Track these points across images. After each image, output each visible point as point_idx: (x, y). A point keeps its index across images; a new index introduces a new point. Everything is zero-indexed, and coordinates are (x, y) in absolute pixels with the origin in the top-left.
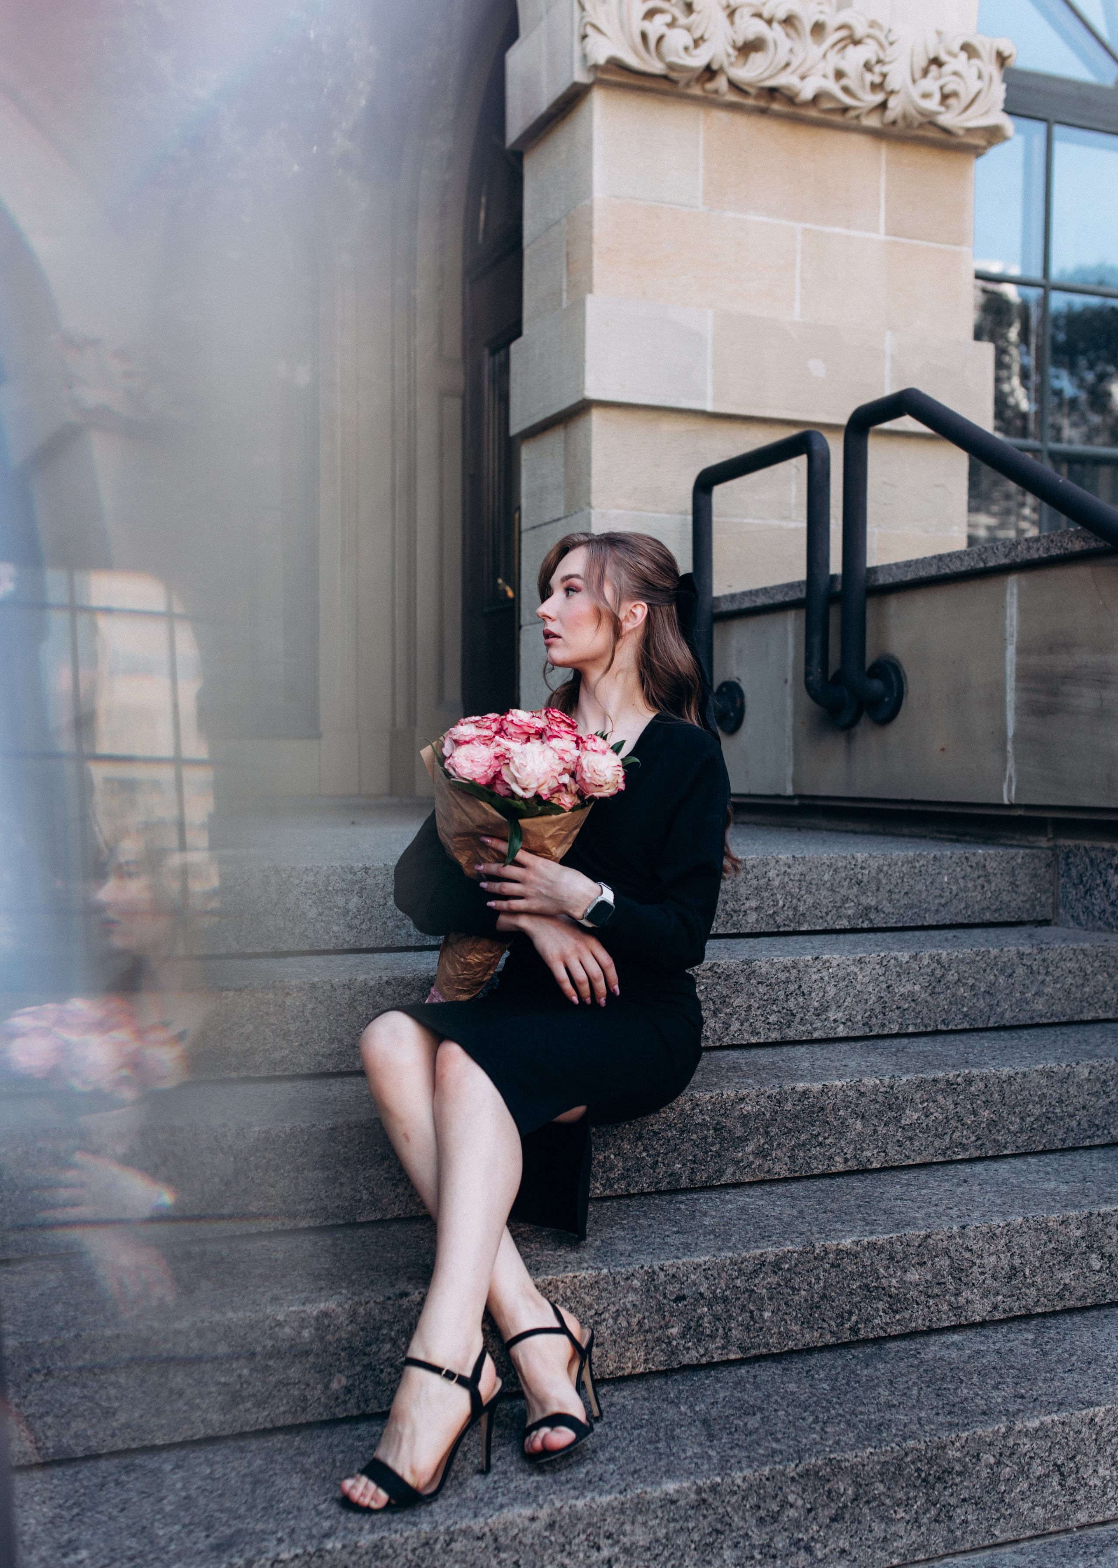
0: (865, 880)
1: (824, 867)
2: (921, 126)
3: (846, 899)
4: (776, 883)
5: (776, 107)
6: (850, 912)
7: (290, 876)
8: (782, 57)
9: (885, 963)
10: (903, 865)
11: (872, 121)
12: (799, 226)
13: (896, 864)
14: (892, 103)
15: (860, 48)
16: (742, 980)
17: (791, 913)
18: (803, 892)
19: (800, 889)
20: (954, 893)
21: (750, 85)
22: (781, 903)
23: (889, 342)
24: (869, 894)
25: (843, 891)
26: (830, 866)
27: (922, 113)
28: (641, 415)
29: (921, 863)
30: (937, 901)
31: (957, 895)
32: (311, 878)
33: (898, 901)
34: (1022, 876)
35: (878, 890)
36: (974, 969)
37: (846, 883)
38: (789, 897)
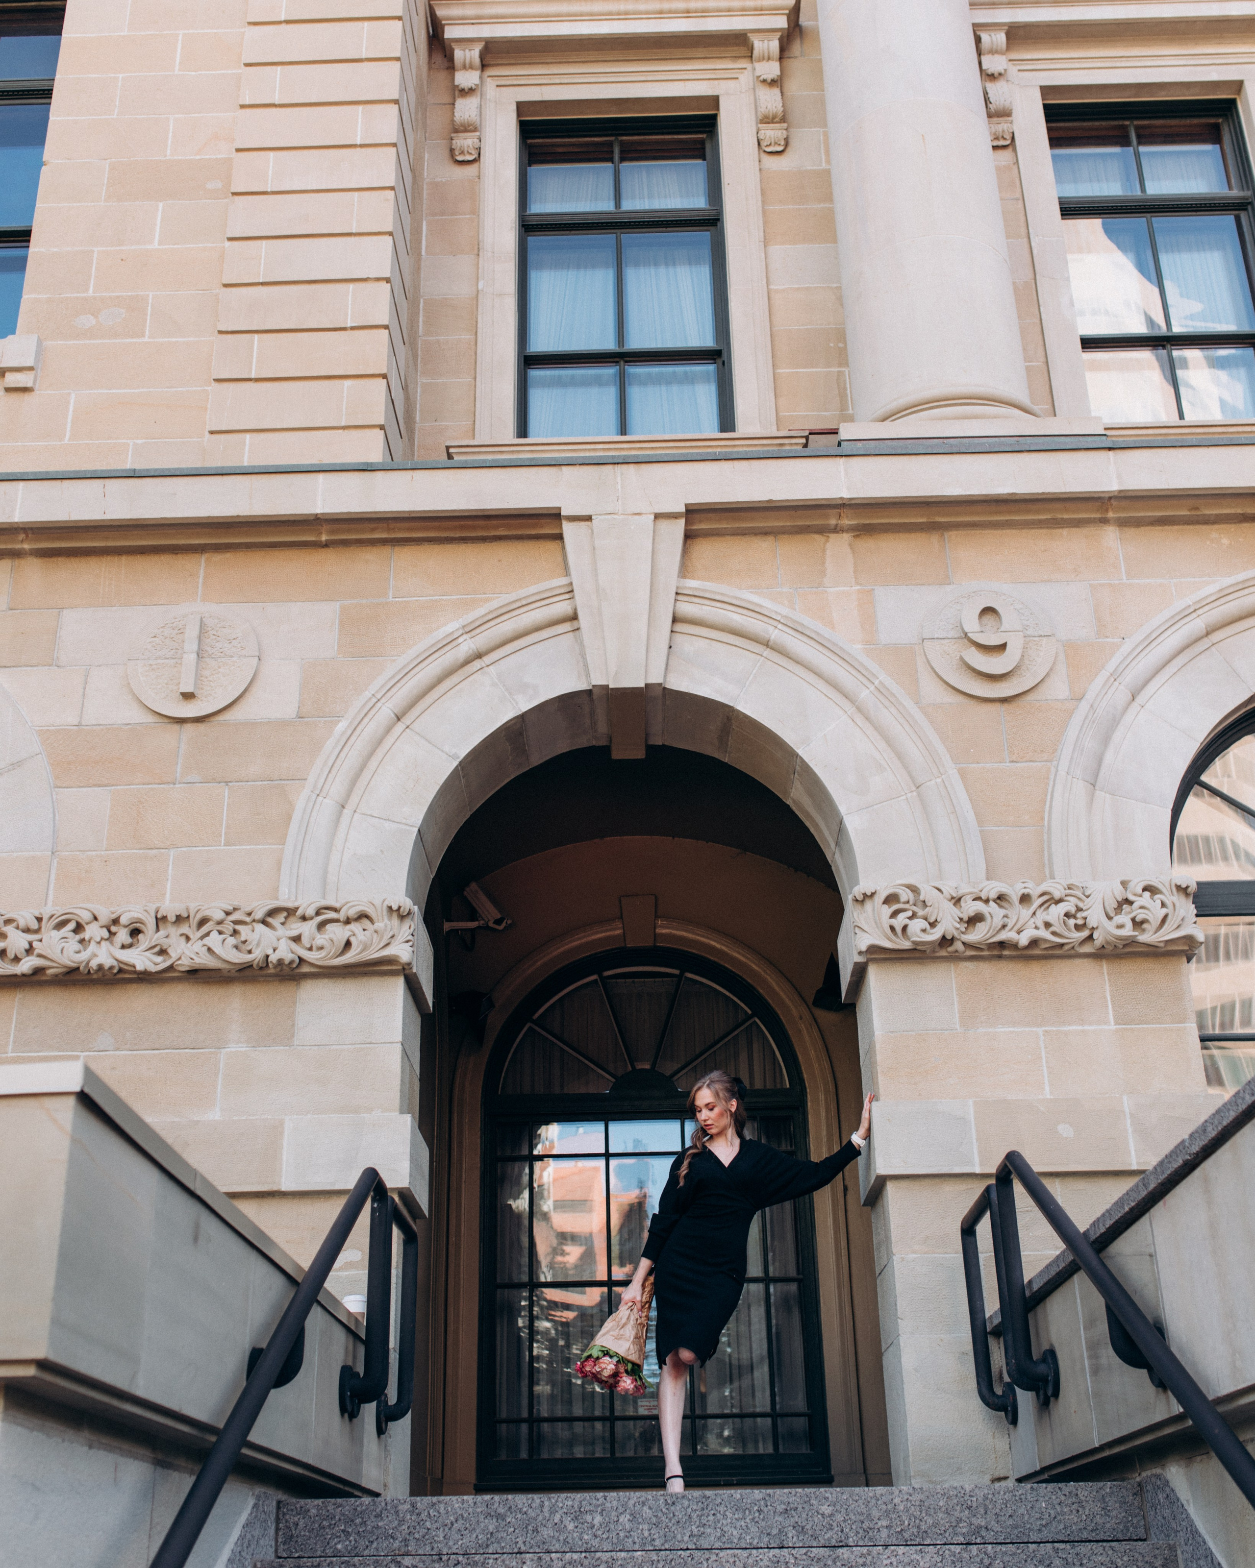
0: (974, 1505)
1: (939, 1496)
2: (1125, 946)
3: (960, 1520)
4: (902, 1508)
5: (1006, 953)
6: (964, 1530)
7: (557, 1501)
8: (998, 922)
9: (941, 1553)
10: (1005, 1494)
11: (1087, 949)
12: (1040, 1030)
13: (999, 1493)
14: (1095, 936)
15: (1061, 905)
16: (830, 1562)
17: (915, 1530)
18: (924, 1515)
19: (921, 1512)
20: (1053, 1516)
21: (979, 943)
22: (906, 1523)
23: (1127, 1104)
24: (978, 1516)
25: (957, 1514)
26: (944, 1494)
27: (1120, 938)
28: (927, 1182)
29: (1020, 1492)
30: (1039, 1523)
31: (1055, 1517)
32: (570, 1503)
33: (1005, 1522)
34: (1112, 1502)
35: (986, 1513)
36: (1016, 1559)
37: (958, 1508)
38: (913, 1518)
